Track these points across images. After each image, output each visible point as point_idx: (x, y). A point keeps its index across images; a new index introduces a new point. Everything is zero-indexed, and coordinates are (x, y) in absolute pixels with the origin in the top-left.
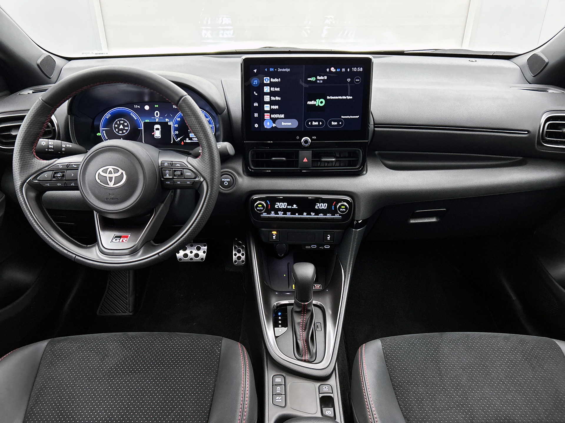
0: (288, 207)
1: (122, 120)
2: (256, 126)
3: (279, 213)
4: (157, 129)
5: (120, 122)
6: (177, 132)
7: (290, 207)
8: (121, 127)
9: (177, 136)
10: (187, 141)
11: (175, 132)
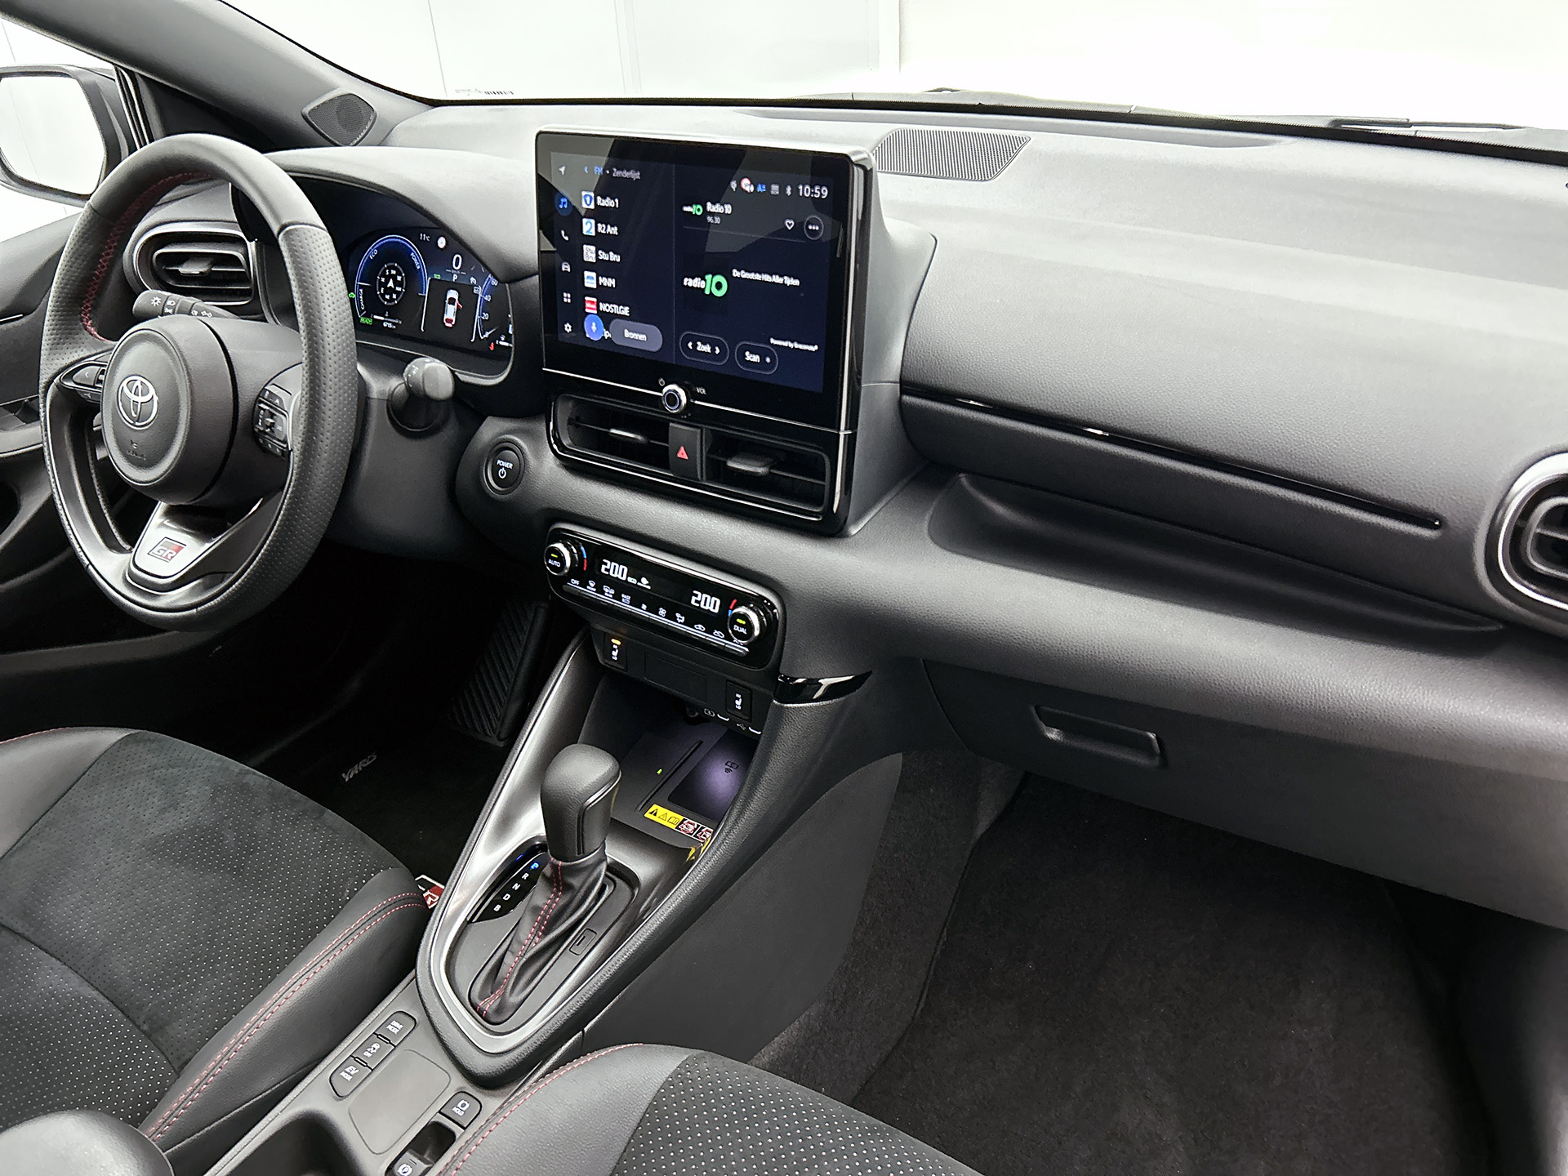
0: (630, 580)
1: (395, 268)
2: (568, 328)
3: (606, 589)
4: (452, 301)
5: (390, 272)
6: (486, 316)
7: (634, 581)
8: (391, 284)
9: (486, 325)
10: (501, 343)
11: (483, 315)
